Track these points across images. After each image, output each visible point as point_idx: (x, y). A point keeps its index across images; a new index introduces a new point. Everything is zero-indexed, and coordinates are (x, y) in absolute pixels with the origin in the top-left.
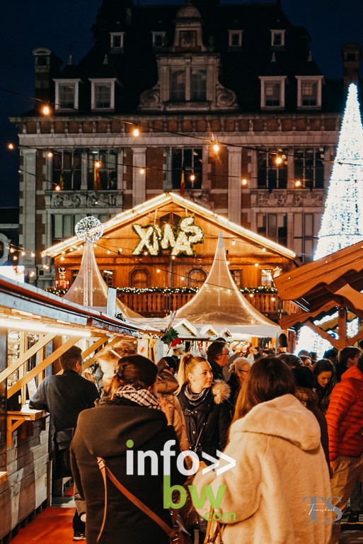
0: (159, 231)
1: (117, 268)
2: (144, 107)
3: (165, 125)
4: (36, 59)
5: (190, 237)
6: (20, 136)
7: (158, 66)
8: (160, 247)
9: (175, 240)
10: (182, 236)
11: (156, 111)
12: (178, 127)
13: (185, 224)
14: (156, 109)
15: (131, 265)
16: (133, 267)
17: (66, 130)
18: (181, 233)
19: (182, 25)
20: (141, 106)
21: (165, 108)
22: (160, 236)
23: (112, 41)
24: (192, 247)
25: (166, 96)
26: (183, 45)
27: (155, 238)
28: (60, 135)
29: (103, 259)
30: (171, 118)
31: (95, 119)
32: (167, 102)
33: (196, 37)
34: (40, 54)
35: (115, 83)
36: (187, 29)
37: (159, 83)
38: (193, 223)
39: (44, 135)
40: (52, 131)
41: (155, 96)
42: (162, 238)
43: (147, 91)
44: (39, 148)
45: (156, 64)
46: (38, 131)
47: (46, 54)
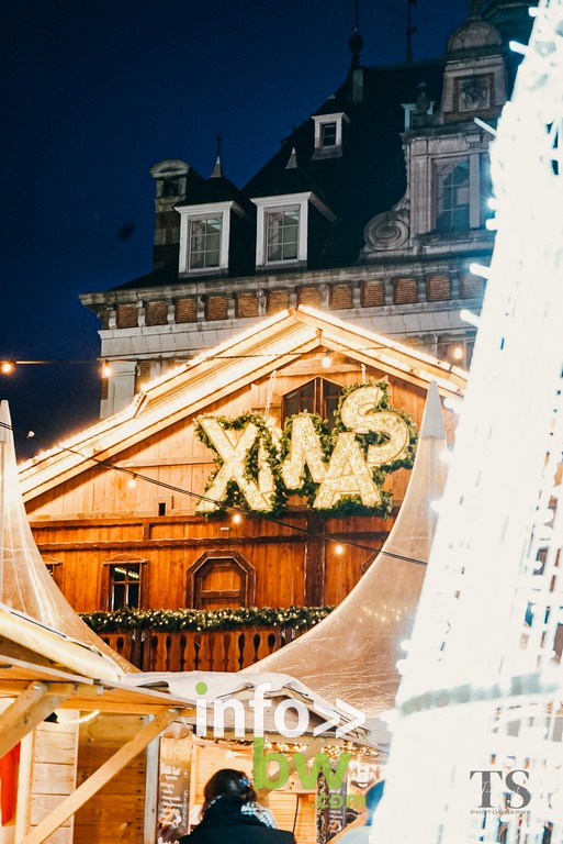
0: (277, 434)
1: (153, 556)
2: (373, 251)
3: (422, 285)
4: (160, 184)
5: (373, 449)
6: (103, 334)
7: (407, 158)
8: (279, 483)
9: (326, 461)
10: (346, 445)
11: (402, 257)
12: (451, 288)
13: (356, 411)
14: (401, 252)
15: (193, 545)
16: (200, 553)
17: (201, 315)
18: (343, 436)
19: (461, 65)
20: (367, 249)
21: (421, 249)
22: (279, 447)
23: (317, 135)
24: (377, 480)
25: (423, 223)
26: (462, 108)
27: (263, 454)
28: (186, 326)
29: (115, 532)
30: (433, 268)
31: (262, 285)
32: (427, 234)
33: (492, 86)
34: (166, 174)
35: (310, 204)
36: (470, 72)
37: (407, 196)
38: (384, 406)
39: (154, 329)
40: (171, 317)
41: (399, 225)
42: (286, 453)
43: (382, 216)
44: (141, 357)
45: (402, 154)
46: (141, 320)
47: (179, 173)
